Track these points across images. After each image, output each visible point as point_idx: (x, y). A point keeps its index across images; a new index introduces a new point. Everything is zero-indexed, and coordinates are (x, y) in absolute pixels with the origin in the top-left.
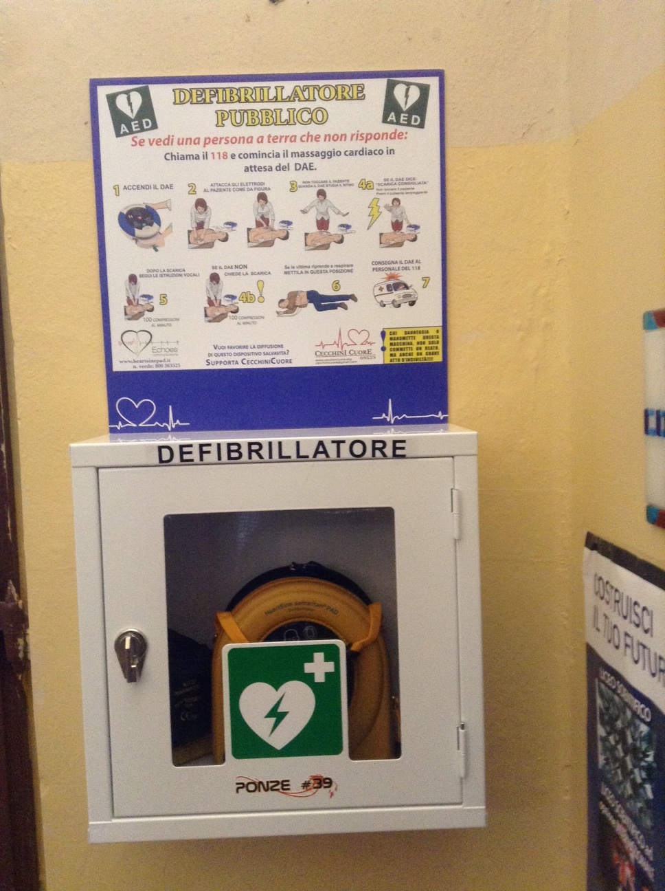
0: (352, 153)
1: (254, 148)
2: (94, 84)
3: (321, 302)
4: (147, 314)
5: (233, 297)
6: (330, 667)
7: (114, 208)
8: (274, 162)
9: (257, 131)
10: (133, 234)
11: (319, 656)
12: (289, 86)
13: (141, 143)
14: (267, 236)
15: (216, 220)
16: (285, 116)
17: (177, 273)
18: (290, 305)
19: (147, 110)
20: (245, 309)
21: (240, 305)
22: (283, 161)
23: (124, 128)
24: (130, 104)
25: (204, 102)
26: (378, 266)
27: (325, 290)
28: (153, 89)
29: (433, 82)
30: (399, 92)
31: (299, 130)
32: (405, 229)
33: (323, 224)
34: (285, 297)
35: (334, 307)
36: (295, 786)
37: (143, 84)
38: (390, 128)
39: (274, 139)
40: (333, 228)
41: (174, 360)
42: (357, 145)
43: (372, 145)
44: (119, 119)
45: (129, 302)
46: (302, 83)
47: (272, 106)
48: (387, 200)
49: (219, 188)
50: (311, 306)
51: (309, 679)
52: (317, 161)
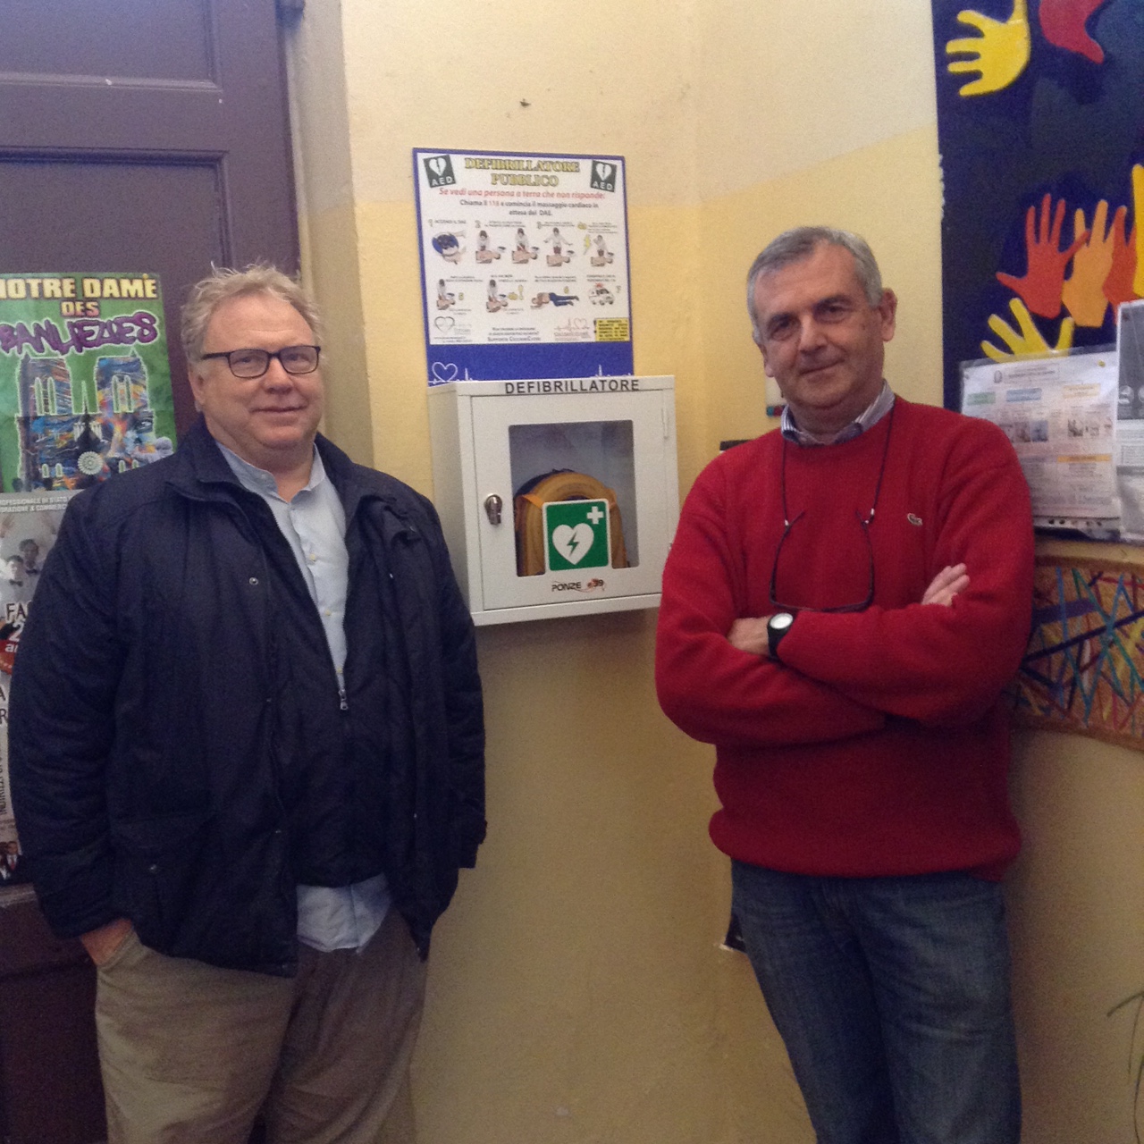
0: (573, 206)
1: (515, 199)
2: (416, 151)
3: (558, 300)
4: (452, 306)
5: (504, 296)
6: (601, 515)
7: (430, 234)
8: (527, 209)
9: (517, 189)
10: (441, 252)
11: (595, 509)
12: (535, 161)
13: (446, 192)
14: (524, 257)
15: (493, 246)
16: (533, 180)
17: (468, 279)
18: (539, 302)
19: (449, 171)
20: (512, 304)
21: (509, 301)
22: (533, 209)
23: (435, 182)
24: (438, 167)
25: (484, 168)
26: (591, 278)
27: (560, 293)
28: (453, 157)
29: (618, 163)
30: (599, 168)
31: (541, 189)
32: (606, 255)
33: (557, 250)
34: (536, 296)
35: (565, 304)
36: (584, 586)
37: (446, 154)
38: (595, 191)
39: (527, 194)
40: (564, 253)
41: (468, 338)
42: (576, 201)
43: (586, 201)
44: (432, 175)
45: (440, 298)
46: (542, 159)
47: (525, 173)
48: (594, 236)
49: (495, 224)
50: (552, 303)
51: (589, 522)
52: (553, 210)
